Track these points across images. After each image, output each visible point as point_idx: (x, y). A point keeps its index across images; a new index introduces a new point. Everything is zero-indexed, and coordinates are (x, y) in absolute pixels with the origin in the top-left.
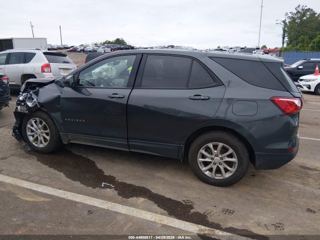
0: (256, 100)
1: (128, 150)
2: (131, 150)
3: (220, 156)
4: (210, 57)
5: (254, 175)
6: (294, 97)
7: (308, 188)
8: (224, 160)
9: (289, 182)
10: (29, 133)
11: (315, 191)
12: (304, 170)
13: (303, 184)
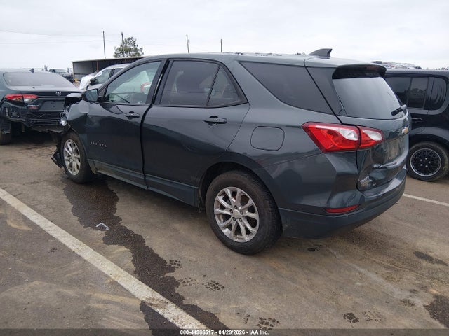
0: (283, 126)
1: (145, 187)
2: (150, 188)
3: (240, 208)
4: (240, 62)
5: (313, 250)
6: (342, 124)
8: (244, 215)
10: (66, 158)
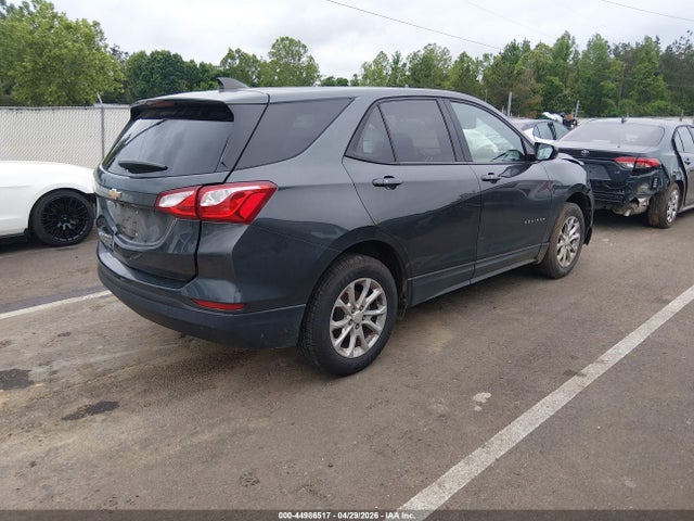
7: (79, 362)
9: (118, 355)
11: (64, 363)
12: (102, 399)
13: (91, 365)
